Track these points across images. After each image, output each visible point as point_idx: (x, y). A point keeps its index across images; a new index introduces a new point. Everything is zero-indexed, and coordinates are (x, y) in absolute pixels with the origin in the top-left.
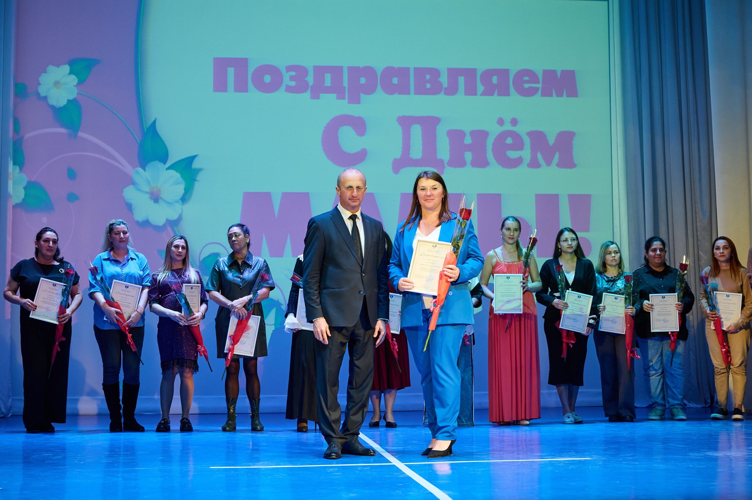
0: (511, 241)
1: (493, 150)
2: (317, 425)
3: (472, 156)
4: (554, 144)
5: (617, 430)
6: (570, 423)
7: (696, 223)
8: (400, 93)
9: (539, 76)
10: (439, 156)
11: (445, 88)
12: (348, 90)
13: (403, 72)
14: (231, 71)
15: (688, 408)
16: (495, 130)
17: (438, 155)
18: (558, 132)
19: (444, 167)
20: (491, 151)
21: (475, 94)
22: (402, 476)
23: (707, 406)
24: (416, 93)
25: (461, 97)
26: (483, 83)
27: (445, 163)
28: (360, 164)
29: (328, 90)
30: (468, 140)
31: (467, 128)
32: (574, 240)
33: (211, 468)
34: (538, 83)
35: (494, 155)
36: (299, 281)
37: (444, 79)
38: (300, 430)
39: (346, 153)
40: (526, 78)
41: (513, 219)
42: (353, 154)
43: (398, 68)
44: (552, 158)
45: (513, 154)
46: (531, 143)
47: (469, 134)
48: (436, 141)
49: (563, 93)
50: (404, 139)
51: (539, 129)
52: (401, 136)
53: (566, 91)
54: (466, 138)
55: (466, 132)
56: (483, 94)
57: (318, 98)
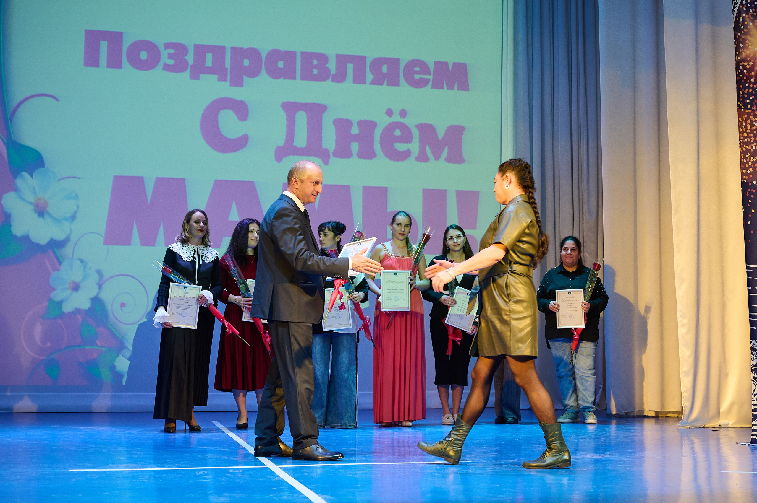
0: (401, 237)
1: (381, 142)
2: (187, 425)
3: (359, 147)
4: (443, 138)
5: (499, 432)
7: (583, 223)
8: (286, 77)
9: (430, 68)
10: (324, 146)
11: (333, 75)
12: (231, 71)
13: (289, 56)
14: (104, 45)
16: (383, 121)
17: (323, 144)
18: (447, 126)
19: (329, 157)
20: (379, 142)
21: (364, 83)
22: (276, 479)
24: (302, 78)
25: (349, 84)
26: (372, 71)
27: (331, 153)
28: (241, 150)
29: (210, 71)
30: (355, 130)
31: (355, 118)
32: (460, 237)
33: (70, 470)
34: (430, 74)
35: (382, 148)
36: (170, 273)
37: (332, 66)
38: (167, 430)
39: (225, 138)
40: (417, 69)
41: (404, 214)
42: (233, 140)
43: (284, 51)
44: (441, 153)
45: (400, 147)
46: (420, 135)
47: (356, 124)
48: (322, 130)
49: (454, 86)
50: (288, 126)
51: (428, 122)
52: (285, 123)
53: (457, 84)
54: (353, 128)
55: (353, 122)
56: (372, 83)
57: (198, 78)
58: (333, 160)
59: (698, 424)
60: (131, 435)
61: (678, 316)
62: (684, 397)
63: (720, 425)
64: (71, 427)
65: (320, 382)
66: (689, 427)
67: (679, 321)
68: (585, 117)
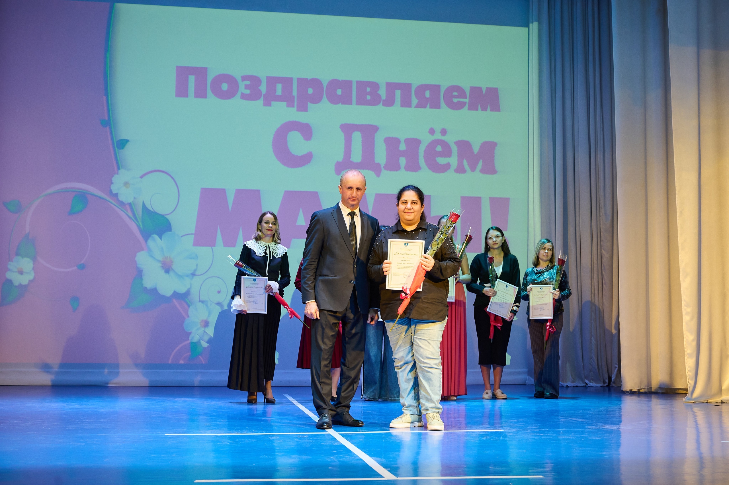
1: (425, 157)
3: (406, 161)
4: (478, 152)
5: (527, 405)
6: (487, 398)
7: (600, 226)
8: (343, 103)
9: (467, 93)
10: (377, 161)
11: (383, 100)
12: (297, 99)
13: (346, 85)
14: (192, 79)
15: (589, 386)
16: (426, 139)
17: (375, 160)
18: (482, 142)
19: (381, 170)
20: (423, 157)
21: (410, 107)
22: (336, 444)
23: (605, 385)
24: (358, 104)
25: (397, 108)
26: (417, 97)
27: (382, 166)
28: (307, 166)
29: (279, 99)
30: (403, 147)
31: (402, 137)
32: (499, 236)
33: (166, 435)
34: (466, 98)
35: (426, 162)
37: (383, 92)
38: (250, 402)
39: (294, 155)
40: (455, 94)
42: (300, 156)
43: (342, 81)
44: (477, 165)
45: (442, 161)
46: (458, 150)
47: (404, 142)
48: (374, 147)
49: (487, 108)
50: (345, 144)
51: (465, 139)
52: (344, 141)
53: (490, 105)
54: (401, 145)
55: (401, 140)
56: (417, 106)
57: (270, 105)
58: (384, 172)
59: (702, 400)
60: (217, 406)
61: (683, 305)
62: (689, 376)
63: (722, 401)
64: (167, 398)
65: (373, 361)
66: (693, 402)
67: (683, 310)
68: (602, 133)
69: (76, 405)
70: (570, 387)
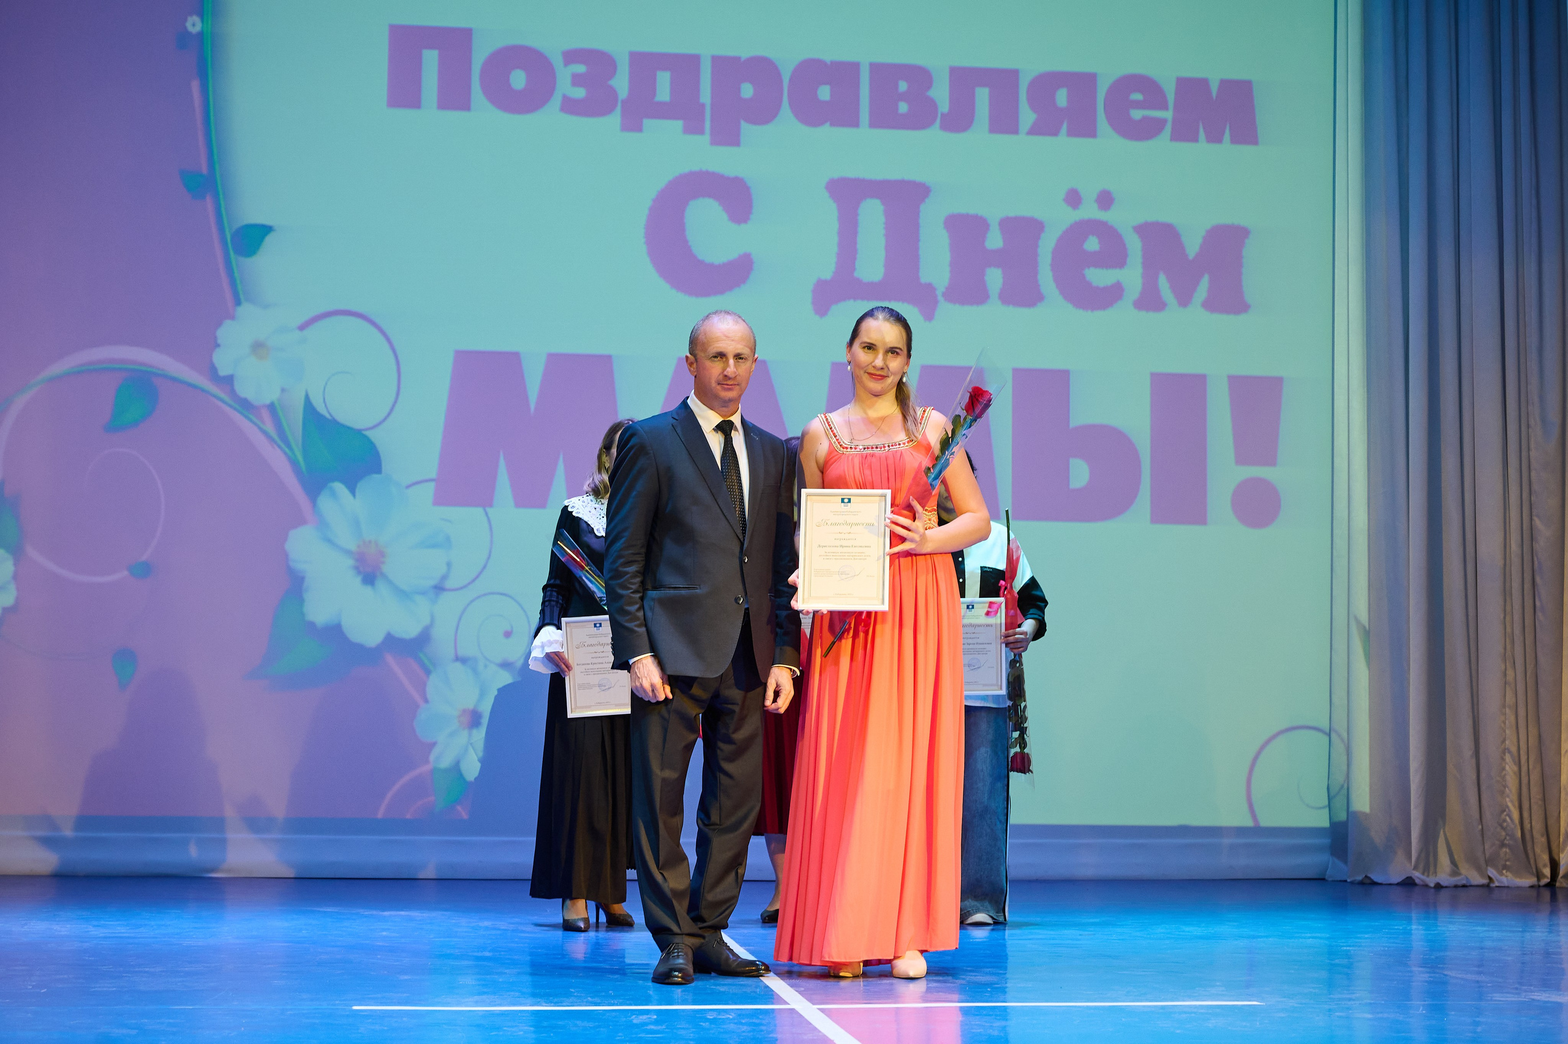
1: (1055, 266)
3: (1004, 278)
4: (1197, 255)
7: (1529, 450)
8: (837, 123)
9: (1168, 94)
10: (925, 277)
11: (942, 114)
12: (712, 111)
13: (843, 74)
14: (431, 59)
15: (1497, 887)
16: (1059, 218)
17: (921, 275)
18: (1209, 227)
19: (935, 303)
20: (1049, 268)
21: (1015, 131)
23: (1542, 884)
24: (874, 124)
25: (979, 135)
26: (1034, 106)
27: (939, 293)
28: (736, 291)
29: (663, 112)
30: (994, 240)
31: (994, 214)
33: (355, 1008)
34: (1166, 108)
35: (1056, 279)
37: (941, 94)
39: (702, 263)
42: (719, 266)
43: (832, 62)
44: (1195, 290)
45: (1100, 277)
46: (1144, 250)
47: (997, 227)
48: (918, 240)
49: (1223, 134)
50: (841, 233)
51: (1164, 218)
52: (835, 226)
53: (1230, 130)
54: (990, 235)
55: (989, 221)
56: (1034, 131)
57: (639, 129)
58: (946, 310)
60: (494, 932)
64: (362, 910)
68: (1534, 202)
69: (119, 928)
70: (1446, 887)
